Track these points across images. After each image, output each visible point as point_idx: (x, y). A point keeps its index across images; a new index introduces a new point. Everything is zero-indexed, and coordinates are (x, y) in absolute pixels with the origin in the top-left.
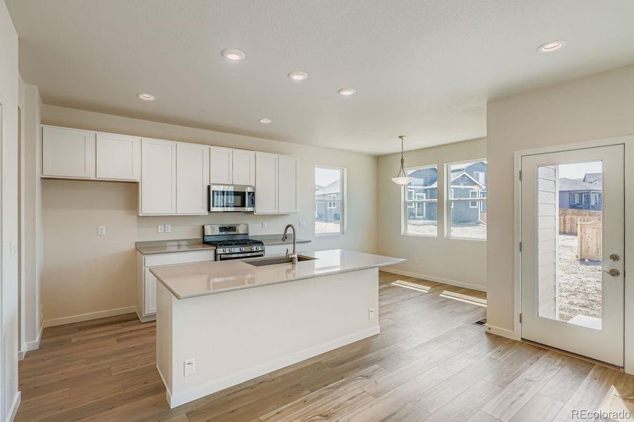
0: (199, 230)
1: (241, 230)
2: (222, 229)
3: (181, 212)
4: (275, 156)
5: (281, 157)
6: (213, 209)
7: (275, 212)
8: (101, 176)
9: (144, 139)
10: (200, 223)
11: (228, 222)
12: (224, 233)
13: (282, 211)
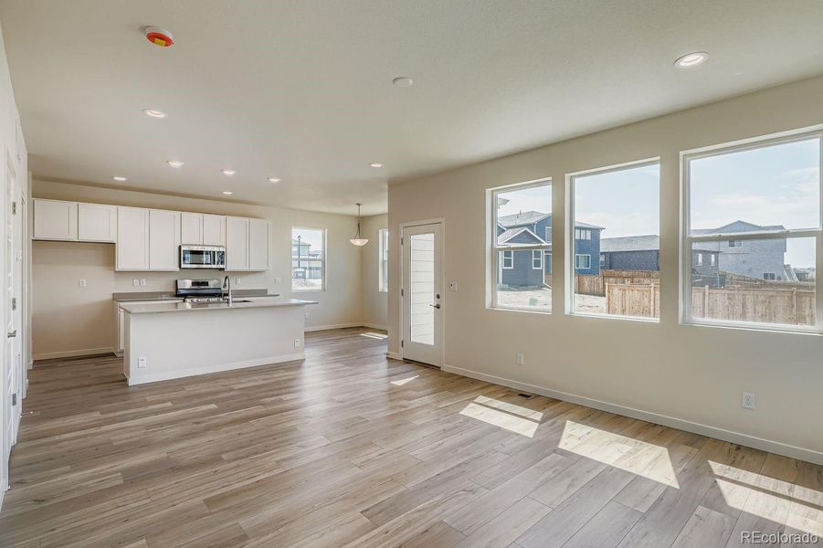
0: (173, 284)
1: (212, 284)
2: (193, 284)
3: (153, 268)
4: (247, 219)
5: (252, 220)
6: (183, 266)
7: (246, 269)
8: (83, 238)
9: (120, 207)
10: (173, 278)
11: (200, 277)
12: (196, 287)
13: (253, 268)
